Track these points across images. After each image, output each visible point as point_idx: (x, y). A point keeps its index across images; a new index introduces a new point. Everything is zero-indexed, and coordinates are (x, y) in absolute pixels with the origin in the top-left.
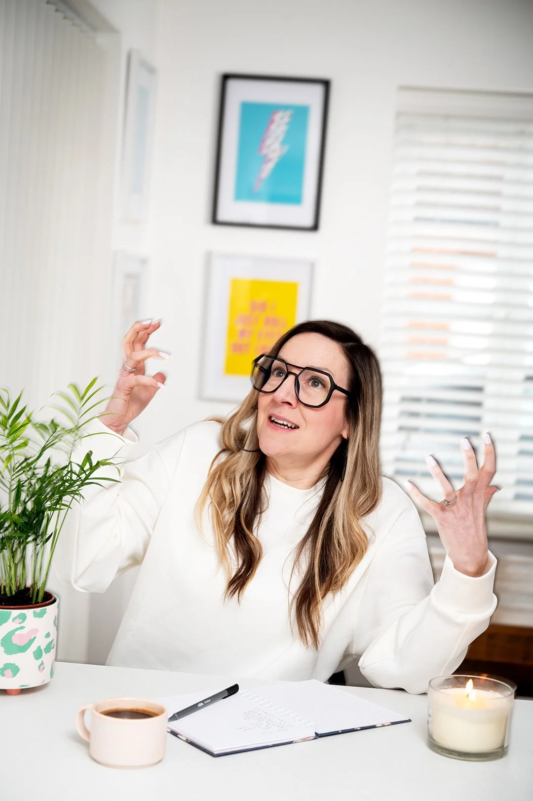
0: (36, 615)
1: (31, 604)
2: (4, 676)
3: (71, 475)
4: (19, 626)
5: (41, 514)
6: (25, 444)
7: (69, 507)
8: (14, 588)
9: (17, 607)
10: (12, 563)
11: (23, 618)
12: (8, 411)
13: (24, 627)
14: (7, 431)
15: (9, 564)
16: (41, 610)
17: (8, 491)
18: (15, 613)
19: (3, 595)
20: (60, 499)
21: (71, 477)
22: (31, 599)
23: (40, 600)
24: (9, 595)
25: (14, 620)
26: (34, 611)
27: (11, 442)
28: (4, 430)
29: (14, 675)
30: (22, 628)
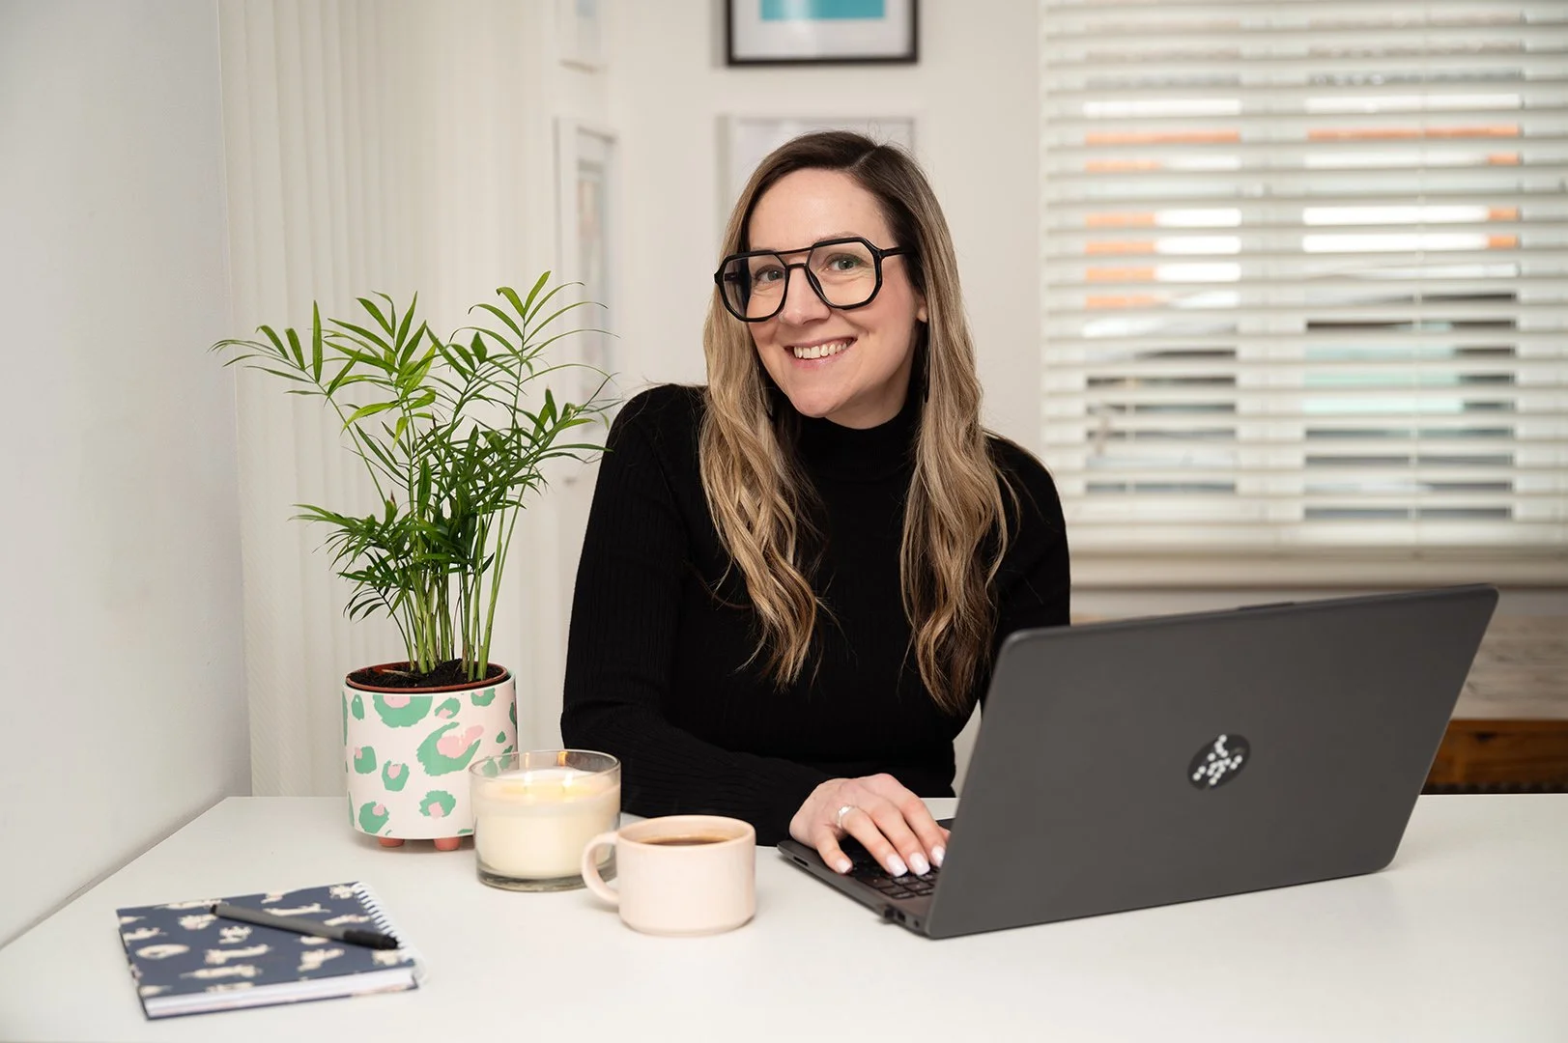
0: (476, 701)
1: (467, 682)
2: (429, 814)
3: (519, 438)
4: (448, 722)
5: (471, 519)
6: (431, 396)
7: (518, 504)
8: (432, 660)
9: (441, 688)
10: (425, 613)
11: (454, 707)
12: (393, 337)
13: (458, 724)
14: (395, 375)
15: (419, 616)
16: (485, 691)
17: (406, 484)
18: (439, 699)
19: (414, 672)
20: (503, 491)
21: (518, 442)
22: (466, 675)
23: (481, 674)
24: (424, 670)
25: (437, 712)
26: (473, 694)
27: (405, 394)
28: (390, 374)
29: (447, 813)
30: (454, 725)
